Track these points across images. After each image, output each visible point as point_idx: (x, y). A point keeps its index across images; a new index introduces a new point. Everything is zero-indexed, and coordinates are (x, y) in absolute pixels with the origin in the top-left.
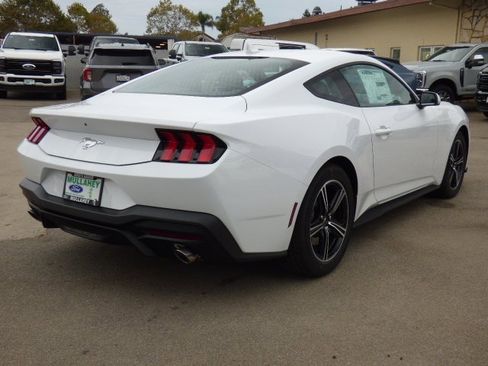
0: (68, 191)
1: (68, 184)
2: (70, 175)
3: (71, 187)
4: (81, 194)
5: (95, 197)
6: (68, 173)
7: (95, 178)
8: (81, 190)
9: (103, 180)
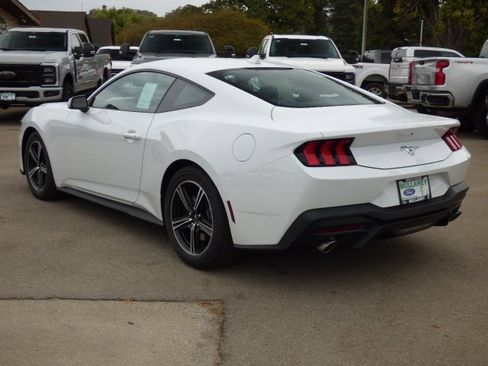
0: (404, 197)
1: (402, 191)
2: (400, 182)
3: (405, 193)
4: (415, 194)
5: (426, 192)
6: (398, 181)
7: (423, 177)
8: (414, 192)
9: (427, 176)
